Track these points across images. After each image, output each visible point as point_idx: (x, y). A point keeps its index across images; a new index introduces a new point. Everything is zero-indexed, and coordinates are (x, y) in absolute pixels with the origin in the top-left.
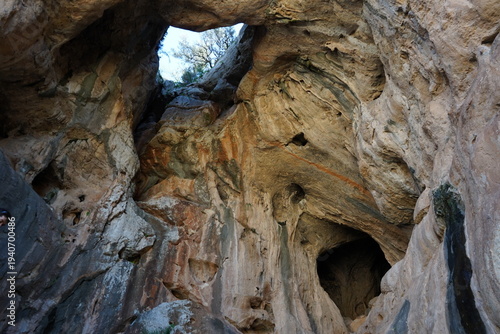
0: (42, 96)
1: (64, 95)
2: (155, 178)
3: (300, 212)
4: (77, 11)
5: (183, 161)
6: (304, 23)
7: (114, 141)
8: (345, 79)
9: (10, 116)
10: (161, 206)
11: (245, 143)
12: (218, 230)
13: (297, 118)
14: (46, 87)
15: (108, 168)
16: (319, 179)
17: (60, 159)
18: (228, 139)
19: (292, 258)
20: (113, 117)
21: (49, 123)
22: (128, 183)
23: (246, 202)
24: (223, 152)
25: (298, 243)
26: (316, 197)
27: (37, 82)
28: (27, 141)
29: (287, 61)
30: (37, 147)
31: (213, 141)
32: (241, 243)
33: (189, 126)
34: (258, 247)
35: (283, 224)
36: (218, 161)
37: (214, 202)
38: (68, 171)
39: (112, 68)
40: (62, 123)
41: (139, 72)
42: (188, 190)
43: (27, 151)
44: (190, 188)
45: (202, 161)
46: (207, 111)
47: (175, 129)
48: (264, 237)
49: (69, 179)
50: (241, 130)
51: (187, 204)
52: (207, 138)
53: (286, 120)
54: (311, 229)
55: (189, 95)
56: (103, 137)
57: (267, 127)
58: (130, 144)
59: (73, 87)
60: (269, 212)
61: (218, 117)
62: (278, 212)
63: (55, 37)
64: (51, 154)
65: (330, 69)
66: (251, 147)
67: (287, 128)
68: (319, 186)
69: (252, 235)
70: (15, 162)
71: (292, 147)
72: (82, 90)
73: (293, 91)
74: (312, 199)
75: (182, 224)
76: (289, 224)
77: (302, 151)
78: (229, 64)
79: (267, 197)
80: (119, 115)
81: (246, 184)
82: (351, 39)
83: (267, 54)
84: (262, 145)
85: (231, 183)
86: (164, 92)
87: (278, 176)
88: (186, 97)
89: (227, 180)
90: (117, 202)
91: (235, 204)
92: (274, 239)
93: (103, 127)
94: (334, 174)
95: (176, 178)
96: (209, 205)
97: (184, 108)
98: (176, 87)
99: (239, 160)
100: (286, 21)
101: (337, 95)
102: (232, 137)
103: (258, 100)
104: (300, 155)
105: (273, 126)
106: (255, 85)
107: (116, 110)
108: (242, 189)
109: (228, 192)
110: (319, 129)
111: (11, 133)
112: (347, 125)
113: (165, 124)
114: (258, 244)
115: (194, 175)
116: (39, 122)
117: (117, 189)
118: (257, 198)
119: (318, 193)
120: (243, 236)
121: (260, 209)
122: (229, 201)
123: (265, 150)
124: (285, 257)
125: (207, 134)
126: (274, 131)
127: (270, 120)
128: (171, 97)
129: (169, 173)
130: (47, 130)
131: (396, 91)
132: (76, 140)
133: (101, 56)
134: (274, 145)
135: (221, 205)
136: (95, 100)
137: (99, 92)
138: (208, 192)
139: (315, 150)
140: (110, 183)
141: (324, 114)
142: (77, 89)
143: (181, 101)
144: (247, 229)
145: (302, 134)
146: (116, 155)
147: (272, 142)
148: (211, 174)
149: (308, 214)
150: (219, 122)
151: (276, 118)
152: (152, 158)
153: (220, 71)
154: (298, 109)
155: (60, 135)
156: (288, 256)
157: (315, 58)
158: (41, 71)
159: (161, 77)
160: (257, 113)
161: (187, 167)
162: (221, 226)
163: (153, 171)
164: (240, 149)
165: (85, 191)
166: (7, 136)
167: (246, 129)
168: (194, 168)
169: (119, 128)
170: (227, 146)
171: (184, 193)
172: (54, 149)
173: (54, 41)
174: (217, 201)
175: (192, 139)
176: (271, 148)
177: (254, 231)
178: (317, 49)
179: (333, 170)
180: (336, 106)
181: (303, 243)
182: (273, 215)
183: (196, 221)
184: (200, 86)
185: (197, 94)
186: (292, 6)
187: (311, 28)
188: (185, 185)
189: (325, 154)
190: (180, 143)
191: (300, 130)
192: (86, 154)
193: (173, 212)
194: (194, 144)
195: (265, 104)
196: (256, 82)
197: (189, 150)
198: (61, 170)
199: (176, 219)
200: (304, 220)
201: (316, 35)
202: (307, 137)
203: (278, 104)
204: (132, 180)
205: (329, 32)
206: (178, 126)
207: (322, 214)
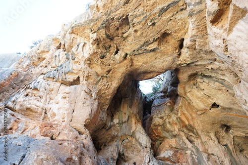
0: (107, 130)
1: (114, 125)
2: (159, 142)
3: (232, 136)
4: (108, 95)
5: (167, 131)
6: (193, 63)
7: (138, 135)
8: (222, 77)
9: (100, 141)
10: (167, 156)
11: (191, 115)
12: (196, 159)
13: (209, 97)
14: (107, 126)
15: (140, 147)
16: (233, 120)
17: (121, 150)
18: (183, 116)
19: (238, 162)
20: (134, 125)
21: (113, 138)
22: (150, 151)
23: (203, 141)
24: (183, 122)
25: (238, 152)
26: (237, 128)
27: (104, 126)
28: (108, 149)
29: (193, 76)
30: (112, 150)
31: (177, 119)
32: (209, 162)
33: (164, 115)
34: (218, 162)
35: (226, 145)
36: (183, 127)
37: (188, 146)
38: (126, 154)
39: (126, 106)
40: (117, 136)
41: (136, 101)
42: (175, 144)
43: (110, 153)
44: (176, 143)
45: (176, 129)
46: (169, 104)
47: (159, 118)
48: (219, 156)
49: (127, 157)
50: (187, 110)
51: (177, 152)
52: (174, 118)
53: (205, 99)
54: (242, 143)
55: (158, 98)
56: (133, 135)
57: (197, 105)
58: (144, 133)
59: (116, 121)
60: (216, 142)
61: (175, 104)
62: (221, 140)
63: (104, 107)
64: (118, 150)
65: (213, 75)
66: (194, 115)
67: (206, 102)
68: (235, 123)
69: (213, 157)
70: (108, 160)
71: (213, 110)
72: (119, 120)
73: (202, 86)
74: (235, 129)
75: (179, 162)
76: (229, 145)
77: (219, 110)
78: (169, 79)
79: (212, 135)
80: (135, 123)
81: (200, 133)
82: (215, 62)
83: (183, 76)
84: (199, 113)
85: (192, 134)
86: (148, 100)
87: (213, 124)
88: (158, 100)
89: (190, 134)
90: (149, 162)
91: (199, 144)
92: (225, 155)
93: (132, 131)
94: (239, 116)
95: (168, 140)
96: (187, 149)
97: (159, 106)
98: (152, 96)
99: (191, 123)
100: (185, 65)
101: (222, 84)
102: (184, 114)
103: (188, 94)
104: (219, 112)
105: (200, 103)
106: (184, 89)
107: (134, 122)
108: (199, 136)
109: (193, 139)
110: (221, 99)
111: (102, 148)
112: (233, 95)
113: (154, 117)
114: (218, 161)
115: (175, 136)
116: (109, 139)
117: (147, 156)
118: (207, 137)
119: (236, 126)
120: (208, 159)
121: (211, 142)
122: (196, 143)
123: (201, 114)
124: (234, 162)
125: (173, 116)
126: (202, 106)
127: (198, 101)
128: (152, 102)
129: (164, 138)
130: (113, 141)
131: (245, 83)
132: (124, 140)
133: (120, 103)
134: (204, 112)
135: (192, 147)
136: (125, 122)
137: (125, 118)
138: (184, 142)
139: (224, 108)
140: (143, 153)
141: (221, 92)
142: (118, 121)
143: (156, 102)
144: (209, 155)
145: (215, 103)
146: (140, 141)
147: (203, 111)
148: (182, 134)
149: (237, 136)
150: (176, 107)
151: (200, 99)
152: (154, 134)
153: (167, 83)
154: (208, 93)
155: (118, 140)
156: (236, 162)
157: (204, 72)
158: (104, 122)
159: (144, 94)
160: (190, 100)
161: (170, 133)
162: (196, 157)
163: (157, 139)
164: (190, 118)
165: (135, 160)
166: (101, 149)
167: (189, 109)
168: (174, 133)
169: (137, 129)
170: (184, 119)
171: (174, 146)
172: (118, 147)
173: (104, 109)
174: (190, 145)
175: (167, 120)
176: (204, 113)
177: (213, 155)
178: (204, 69)
179: (238, 114)
180: (224, 88)
181: (241, 151)
182: (219, 142)
183: (184, 158)
184: (161, 92)
185: (161, 96)
186: (185, 58)
187: (197, 63)
188: (173, 142)
189: (230, 109)
190: (163, 124)
191: (213, 102)
192: (129, 144)
193: (173, 158)
194: (169, 122)
195: (192, 95)
196: (184, 88)
197: (168, 126)
198: (123, 154)
199: (175, 160)
200: (236, 139)
201: (200, 65)
202: (218, 104)
203: (198, 93)
204: (151, 149)
205: (205, 63)
206: (159, 116)
207: (244, 135)
